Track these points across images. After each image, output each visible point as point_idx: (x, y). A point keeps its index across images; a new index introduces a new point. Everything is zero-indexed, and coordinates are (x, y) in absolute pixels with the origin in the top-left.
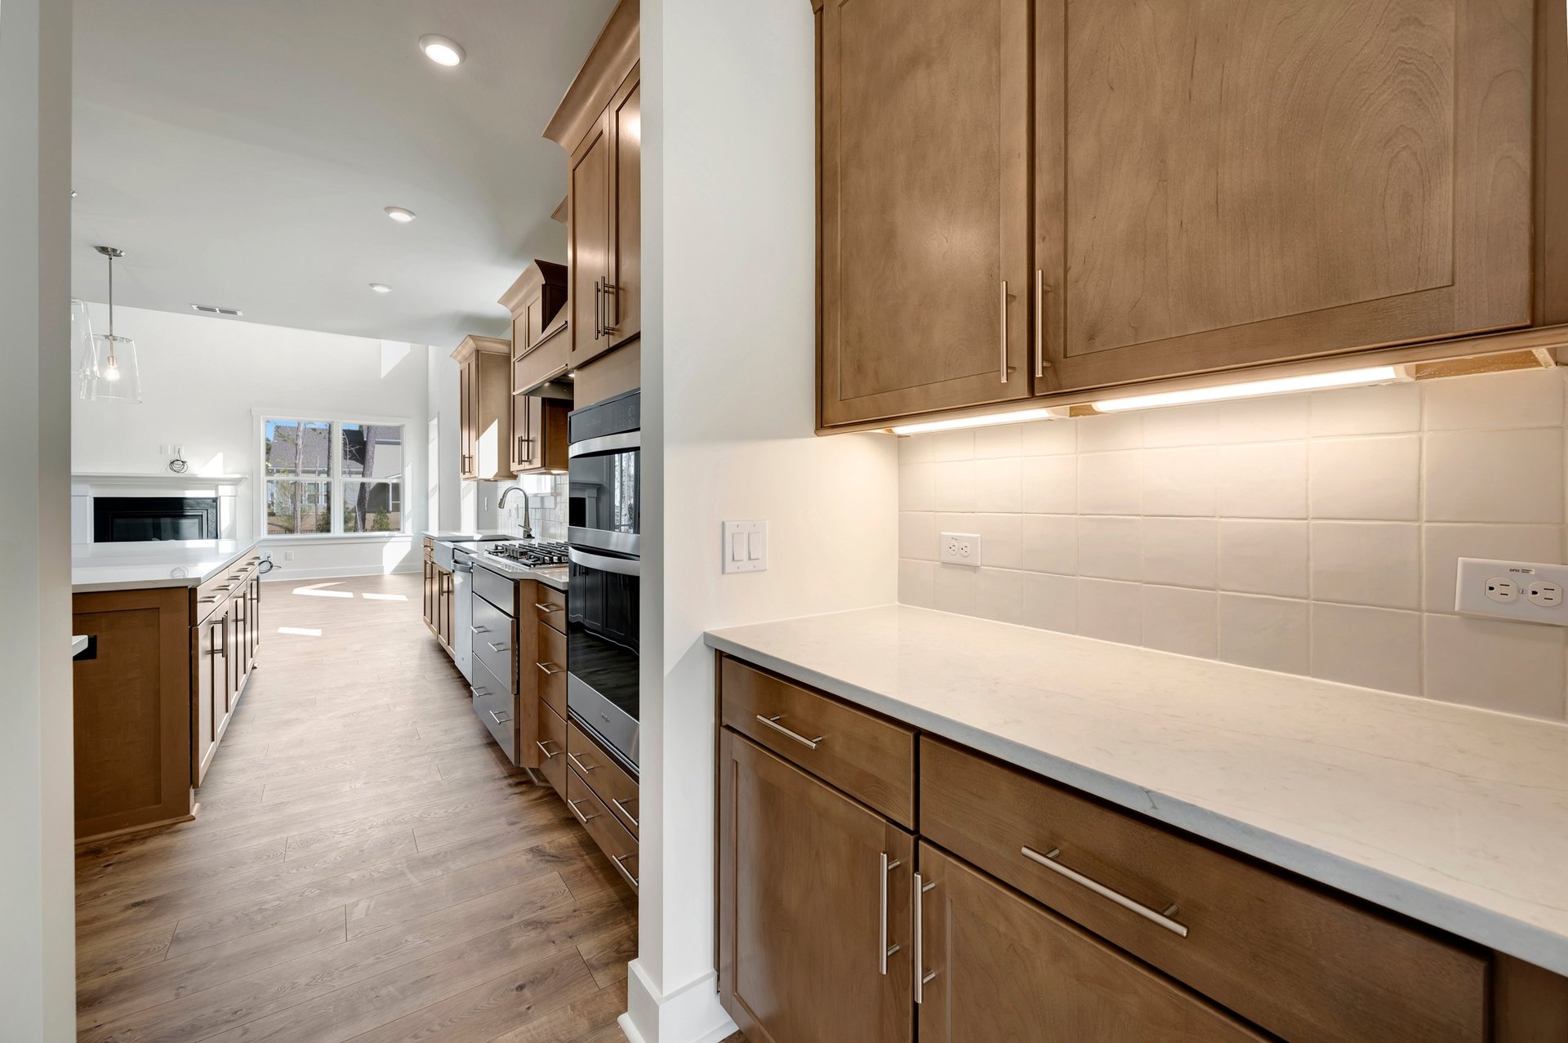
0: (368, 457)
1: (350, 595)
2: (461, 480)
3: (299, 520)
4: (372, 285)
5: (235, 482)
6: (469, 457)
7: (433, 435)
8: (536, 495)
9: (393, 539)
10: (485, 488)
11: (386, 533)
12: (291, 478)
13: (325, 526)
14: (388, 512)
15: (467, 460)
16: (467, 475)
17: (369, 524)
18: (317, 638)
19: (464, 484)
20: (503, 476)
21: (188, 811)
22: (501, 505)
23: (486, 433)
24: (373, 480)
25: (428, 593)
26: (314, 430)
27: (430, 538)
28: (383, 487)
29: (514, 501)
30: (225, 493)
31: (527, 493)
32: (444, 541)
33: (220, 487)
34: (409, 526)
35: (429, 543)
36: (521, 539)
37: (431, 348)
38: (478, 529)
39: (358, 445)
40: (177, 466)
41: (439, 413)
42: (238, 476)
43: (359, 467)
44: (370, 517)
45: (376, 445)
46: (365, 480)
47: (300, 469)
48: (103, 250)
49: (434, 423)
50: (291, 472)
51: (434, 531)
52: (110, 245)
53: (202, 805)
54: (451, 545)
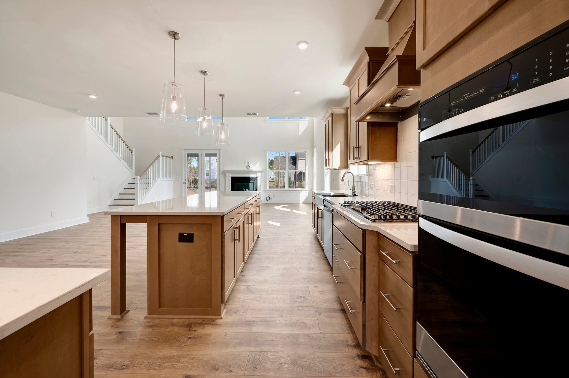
0: (297, 164)
1: (289, 210)
2: (325, 169)
3: (279, 183)
4: (294, 91)
5: (261, 172)
6: (329, 160)
7: (315, 154)
8: (358, 175)
9: (303, 191)
10: (334, 172)
11: (301, 189)
12: (278, 171)
13: (284, 187)
14: (302, 181)
15: (328, 161)
16: (328, 167)
17: (297, 185)
18: (278, 227)
19: (326, 171)
20: (343, 167)
21: (221, 315)
22: (343, 180)
23: (335, 149)
24: (298, 172)
25: (313, 212)
26: (283, 156)
27: (314, 193)
28: (301, 173)
29: (348, 178)
30: (259, 175)
31: (354, 175)
32: (319, 195)
33: (258, 173)
34: (307, 187)
35: (314, 195)
36: (351, 196)
37: (314, 118)
38: (331, 189)
39: (294, 161)
40: (248, 167)
41: (317, 146)
42: (262, 170)
43: (294, 167)
44: (297, 183)
45: (299, 160)
46: (296, 171)
47: (280, 168)
48: (221, 95)
49: (315, 150)
50: (277, 169)
51: (315, 191)
52: (222, 94)
53: (227, 310)
54: (322, 197)
